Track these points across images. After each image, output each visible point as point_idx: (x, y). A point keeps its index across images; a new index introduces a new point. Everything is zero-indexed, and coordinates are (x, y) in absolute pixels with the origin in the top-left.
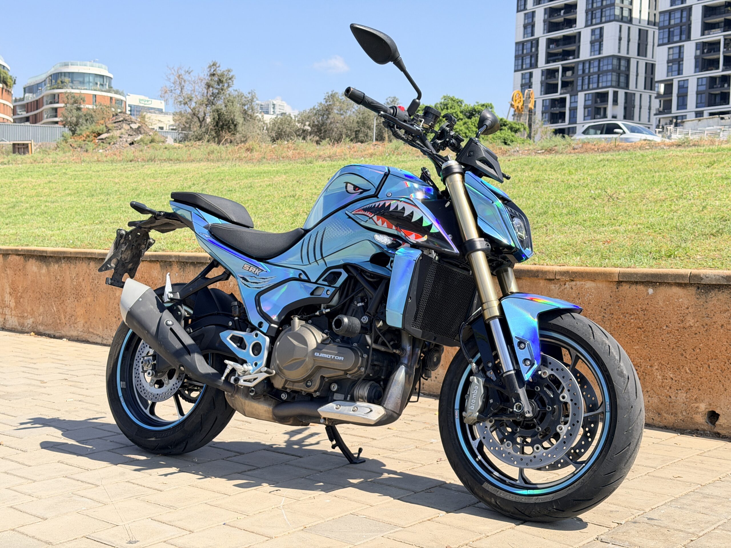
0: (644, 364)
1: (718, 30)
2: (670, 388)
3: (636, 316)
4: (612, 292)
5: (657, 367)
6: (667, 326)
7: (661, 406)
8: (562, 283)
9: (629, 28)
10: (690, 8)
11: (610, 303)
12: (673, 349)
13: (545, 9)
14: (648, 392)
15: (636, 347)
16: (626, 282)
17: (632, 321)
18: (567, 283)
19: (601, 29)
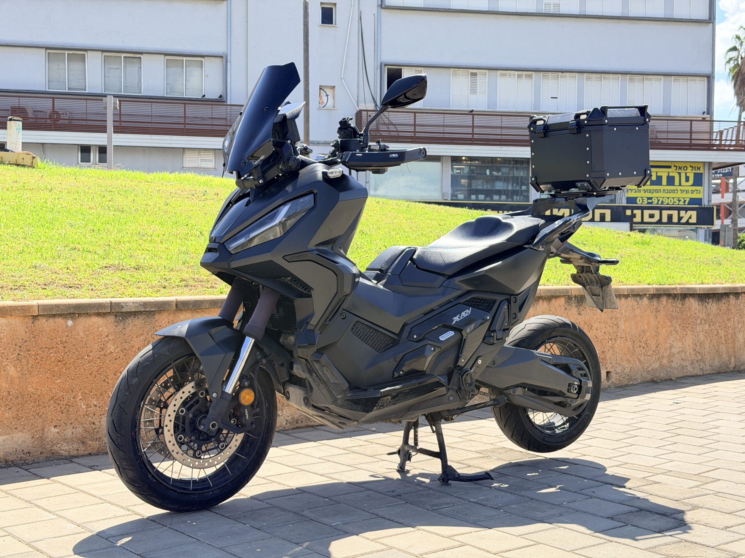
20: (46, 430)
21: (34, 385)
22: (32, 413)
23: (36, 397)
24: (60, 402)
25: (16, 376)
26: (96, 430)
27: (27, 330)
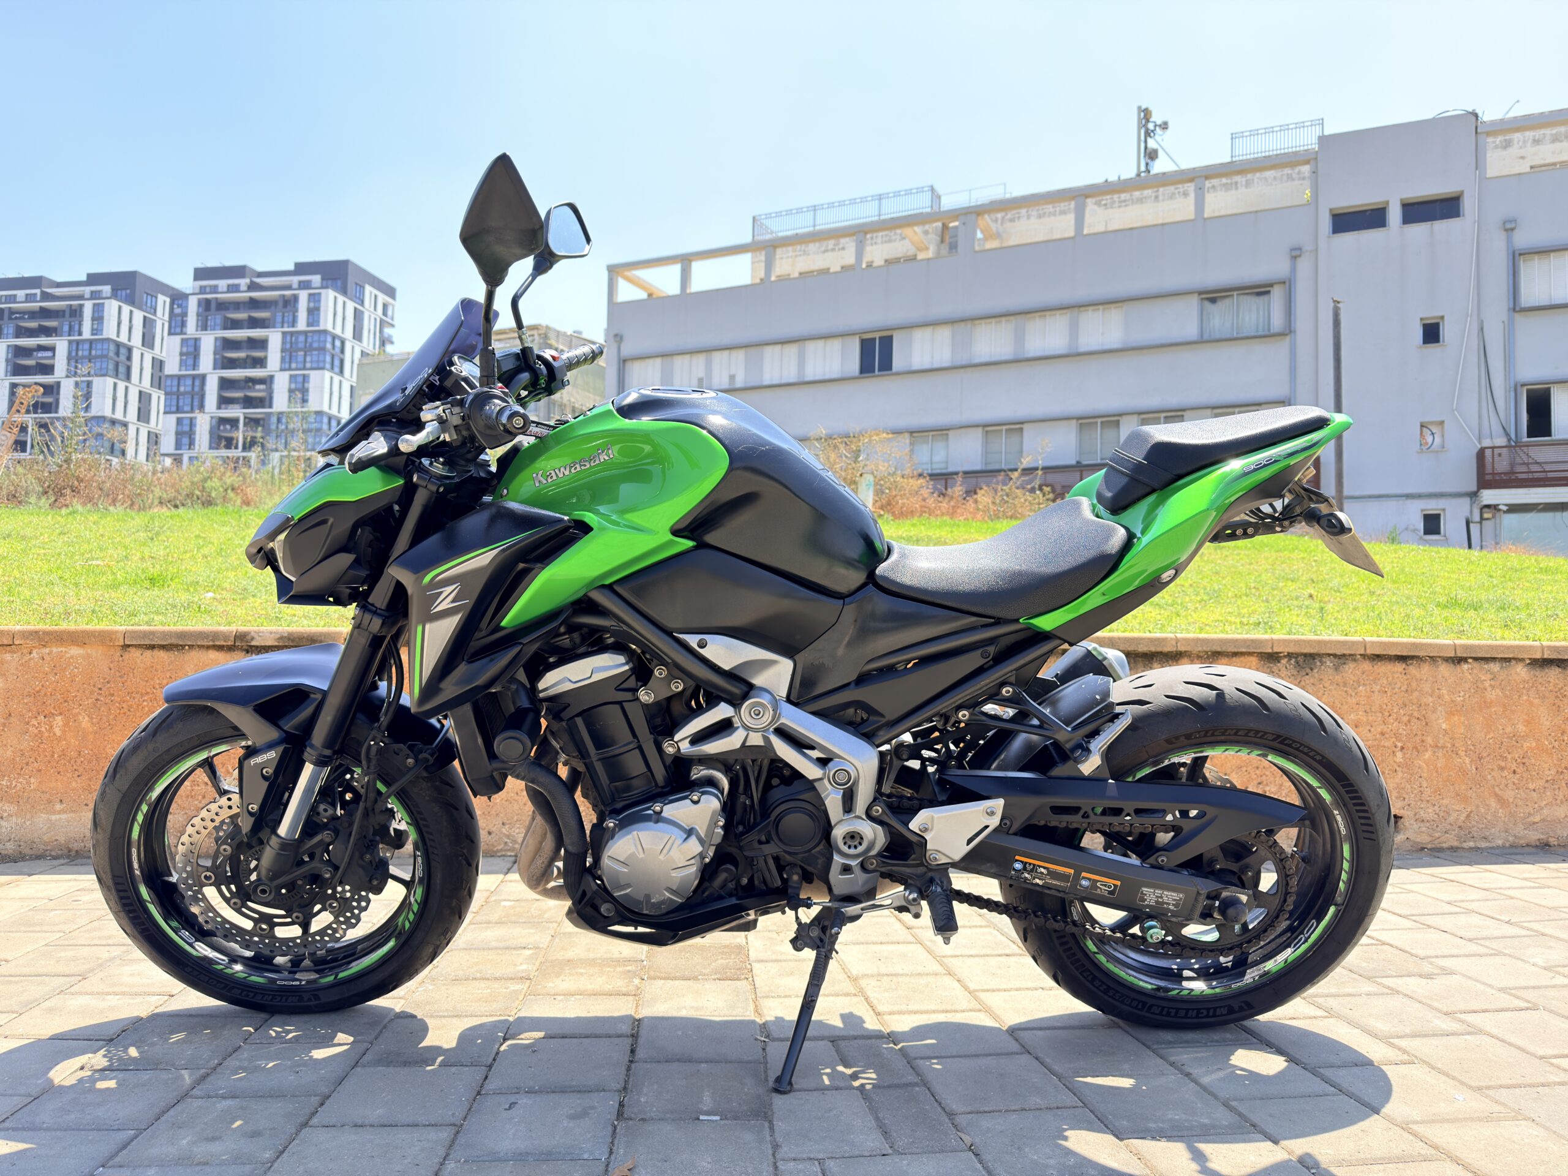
1: (236, 406)
4: (112, 662)
9: (127, 388)
10: (203, 378)
11: (108, 678)
13: (9, 346)
16: (135, 646)
18: (34, 654)
19: (89, 384)
27: (112, 666)
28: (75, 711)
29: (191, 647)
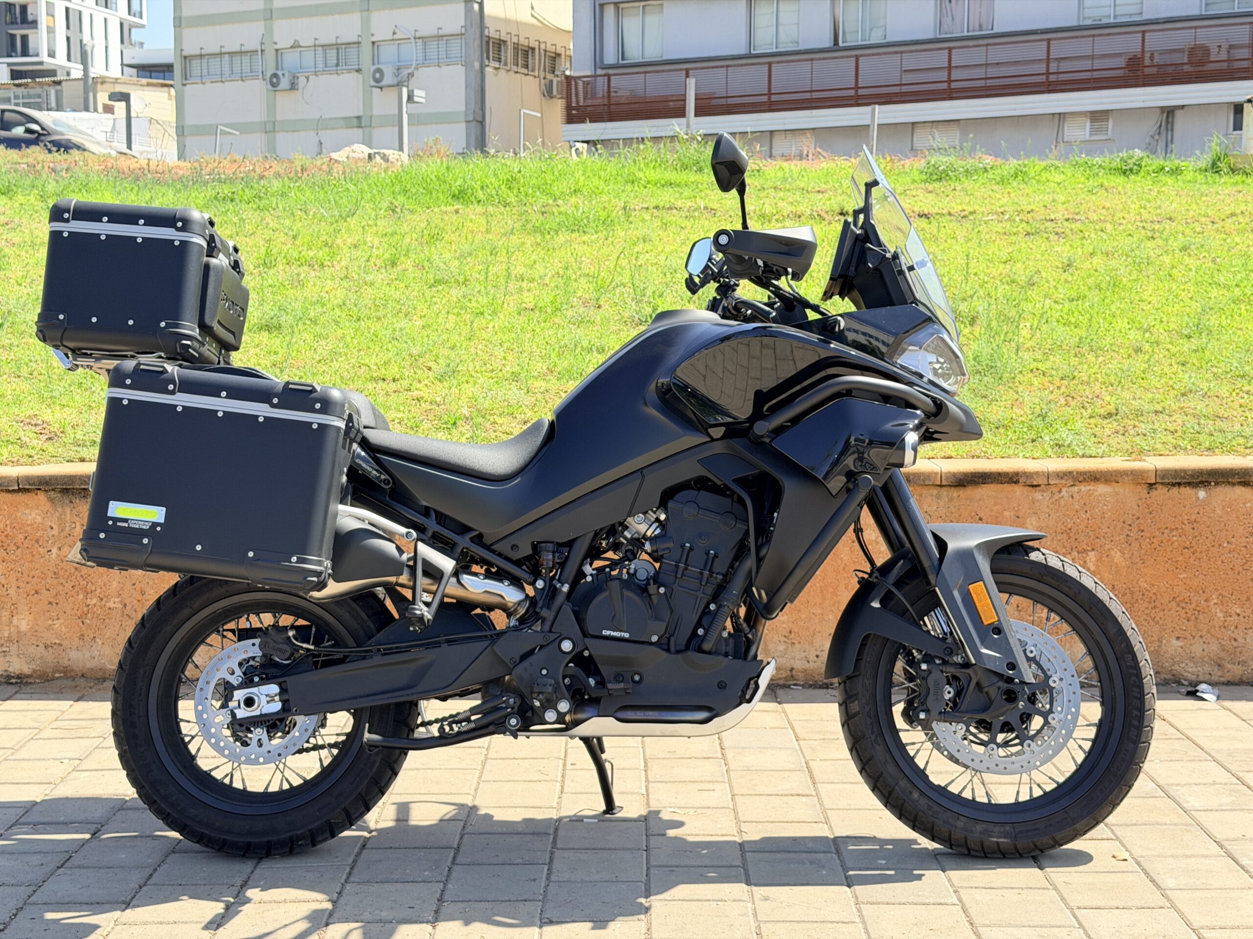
0: (1196, 598)
2: (1236, 627)
3: (1180, 531)
4: (1140, 499)
5: (1215, 601)
6: (1228, 543)
7: (1222, 654)
8: (1055, 490)
11: (1138, 515)
12: (1238, 574)
14: (1201, 637)
15: (1182, 576)
16: (1162, 483)
17: (1175, 538)
18: (1064, 490)
20: (1164, 641)
21: (1148, 579)
22: (1145, 616)
23: (1151, 595)
24: (1184, 605)
25: (1123, 564)
26: (1238, 650)
27: (1140, 502)
28: (1107, 547)
29: (1217, 484)
